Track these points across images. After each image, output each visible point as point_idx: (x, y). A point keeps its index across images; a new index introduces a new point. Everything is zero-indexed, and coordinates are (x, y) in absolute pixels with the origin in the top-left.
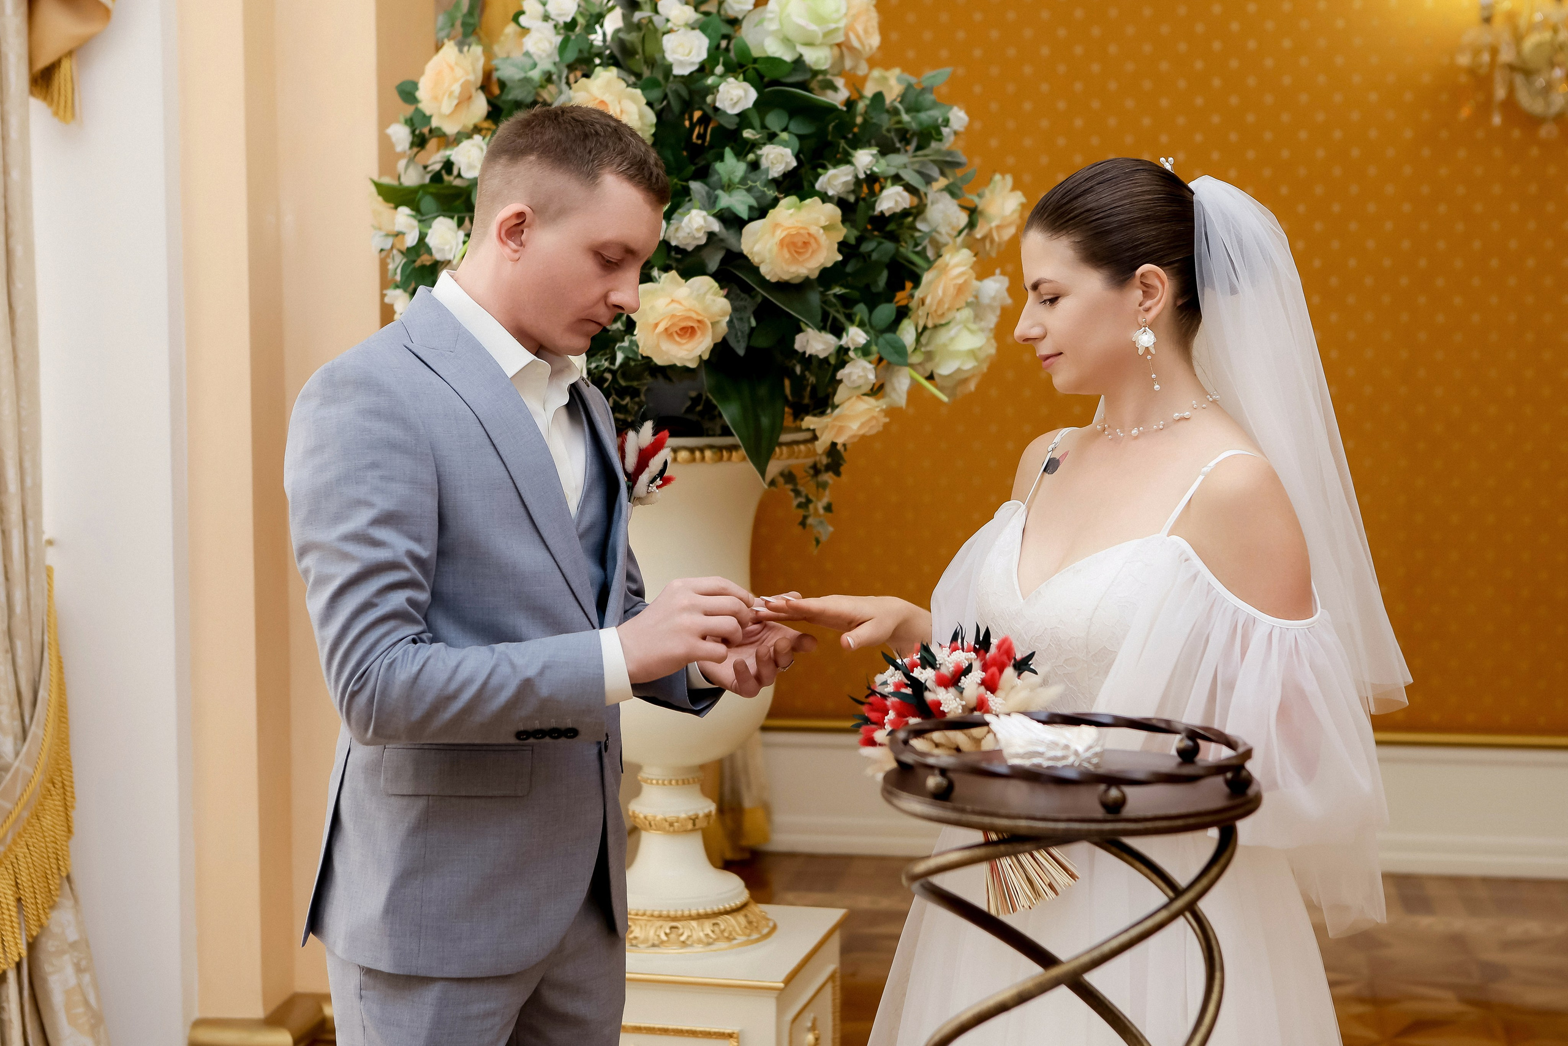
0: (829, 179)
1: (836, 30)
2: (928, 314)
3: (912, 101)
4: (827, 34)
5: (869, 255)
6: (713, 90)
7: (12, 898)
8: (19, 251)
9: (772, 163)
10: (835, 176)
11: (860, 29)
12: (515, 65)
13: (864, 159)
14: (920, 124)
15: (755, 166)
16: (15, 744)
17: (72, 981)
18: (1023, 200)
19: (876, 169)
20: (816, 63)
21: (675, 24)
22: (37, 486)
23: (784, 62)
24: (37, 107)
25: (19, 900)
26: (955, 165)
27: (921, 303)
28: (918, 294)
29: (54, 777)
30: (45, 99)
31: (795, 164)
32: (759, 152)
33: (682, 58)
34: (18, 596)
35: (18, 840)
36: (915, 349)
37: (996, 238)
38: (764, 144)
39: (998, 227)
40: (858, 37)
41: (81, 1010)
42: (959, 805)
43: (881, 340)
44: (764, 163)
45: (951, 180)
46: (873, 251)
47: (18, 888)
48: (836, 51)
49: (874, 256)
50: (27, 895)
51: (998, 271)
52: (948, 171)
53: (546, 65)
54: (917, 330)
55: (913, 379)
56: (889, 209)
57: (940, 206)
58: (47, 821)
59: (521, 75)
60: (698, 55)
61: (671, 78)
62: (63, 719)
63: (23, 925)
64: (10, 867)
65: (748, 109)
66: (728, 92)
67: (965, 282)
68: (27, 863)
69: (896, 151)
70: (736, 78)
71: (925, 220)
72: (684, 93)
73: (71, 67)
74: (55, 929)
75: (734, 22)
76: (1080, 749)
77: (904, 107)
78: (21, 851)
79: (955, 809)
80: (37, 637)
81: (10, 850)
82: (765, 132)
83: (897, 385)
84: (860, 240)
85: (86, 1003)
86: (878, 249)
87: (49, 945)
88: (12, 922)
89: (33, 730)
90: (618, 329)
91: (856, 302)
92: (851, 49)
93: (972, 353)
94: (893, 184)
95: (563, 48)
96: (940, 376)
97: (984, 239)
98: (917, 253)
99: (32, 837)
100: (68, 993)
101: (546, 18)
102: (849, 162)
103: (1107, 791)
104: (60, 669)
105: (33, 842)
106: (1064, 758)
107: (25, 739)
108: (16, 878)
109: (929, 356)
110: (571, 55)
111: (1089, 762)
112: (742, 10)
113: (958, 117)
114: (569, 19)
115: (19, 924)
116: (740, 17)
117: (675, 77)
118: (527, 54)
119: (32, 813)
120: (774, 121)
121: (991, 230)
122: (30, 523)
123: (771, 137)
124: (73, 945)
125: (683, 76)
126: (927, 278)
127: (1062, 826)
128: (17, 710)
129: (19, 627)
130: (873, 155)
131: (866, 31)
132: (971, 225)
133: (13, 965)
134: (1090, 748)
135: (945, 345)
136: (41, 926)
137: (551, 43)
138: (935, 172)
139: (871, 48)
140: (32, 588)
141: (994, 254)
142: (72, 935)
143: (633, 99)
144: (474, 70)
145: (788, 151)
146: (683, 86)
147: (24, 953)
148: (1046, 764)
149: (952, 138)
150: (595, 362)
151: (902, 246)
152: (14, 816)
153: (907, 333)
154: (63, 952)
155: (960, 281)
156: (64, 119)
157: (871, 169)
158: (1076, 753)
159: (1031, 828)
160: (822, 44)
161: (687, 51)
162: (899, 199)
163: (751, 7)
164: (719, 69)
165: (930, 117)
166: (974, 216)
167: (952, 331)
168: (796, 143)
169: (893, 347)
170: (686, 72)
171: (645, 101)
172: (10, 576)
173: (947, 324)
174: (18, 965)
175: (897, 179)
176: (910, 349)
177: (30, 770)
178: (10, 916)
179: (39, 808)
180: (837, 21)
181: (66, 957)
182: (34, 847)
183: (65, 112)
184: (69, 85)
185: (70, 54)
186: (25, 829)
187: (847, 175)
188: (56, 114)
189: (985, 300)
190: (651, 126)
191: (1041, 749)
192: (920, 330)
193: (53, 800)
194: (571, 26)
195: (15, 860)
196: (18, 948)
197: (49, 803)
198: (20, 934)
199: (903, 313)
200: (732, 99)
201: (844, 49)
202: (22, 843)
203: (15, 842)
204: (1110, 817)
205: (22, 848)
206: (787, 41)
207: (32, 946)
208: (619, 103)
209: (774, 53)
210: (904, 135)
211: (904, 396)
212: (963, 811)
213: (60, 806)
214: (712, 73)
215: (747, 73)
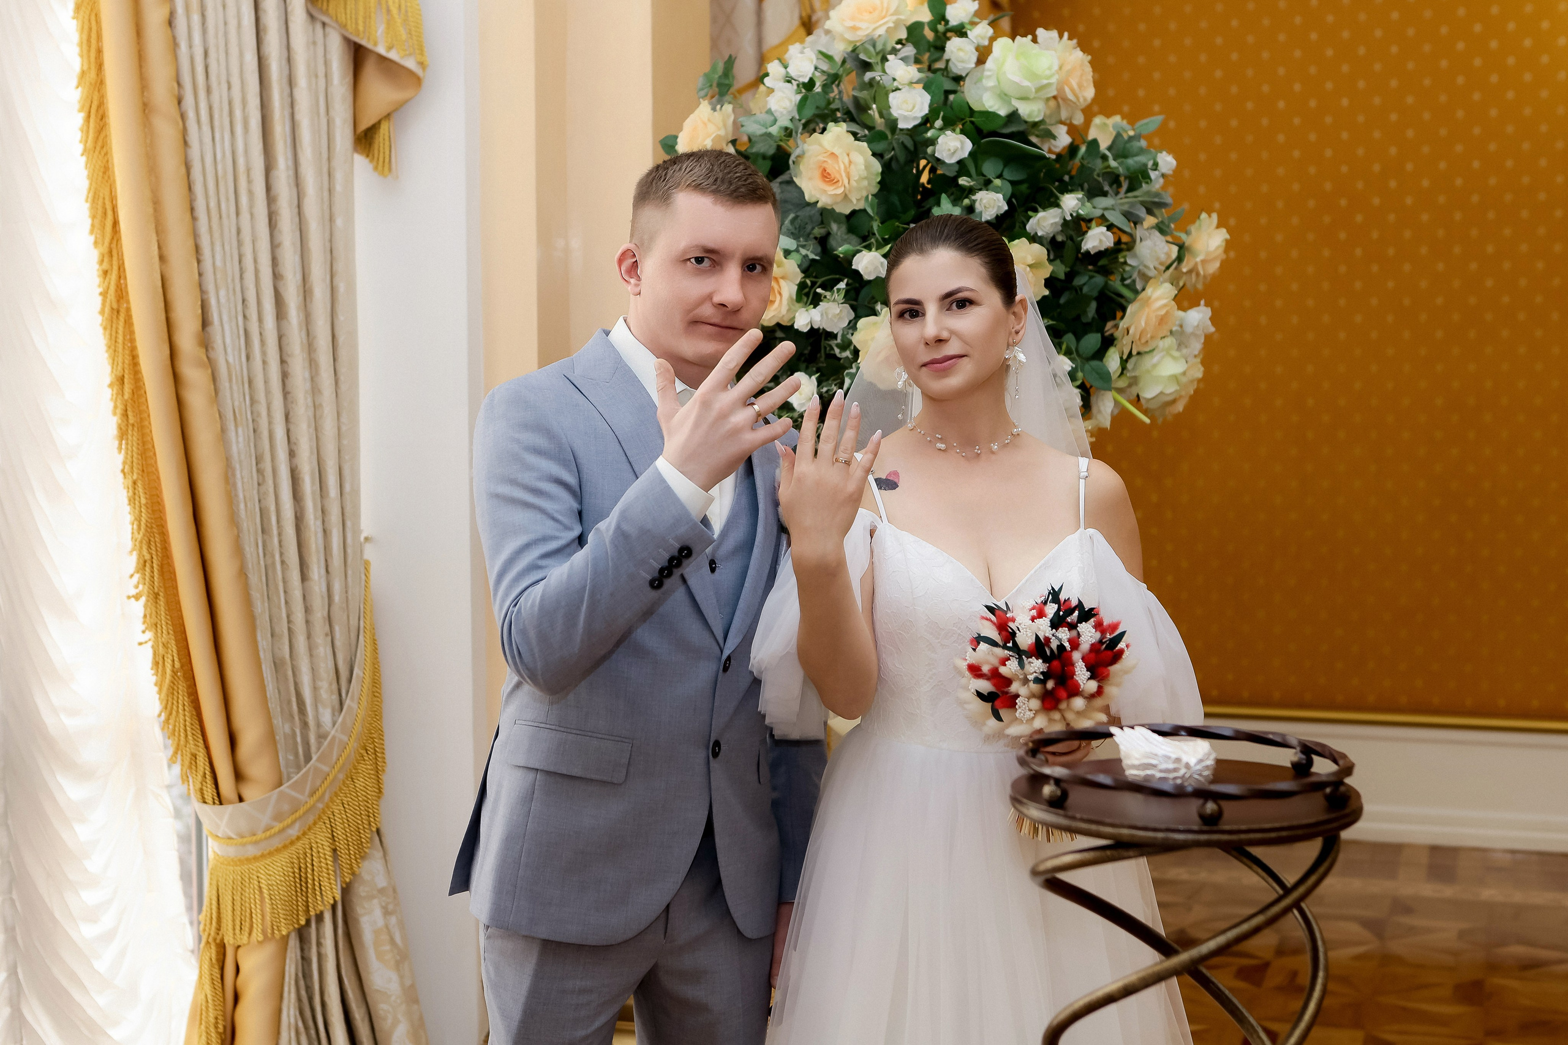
0: (1038, 220)
1: (1049, 85)
2: (1133, 342)
3: (1120, 148)
4: (1039, 89)
5: (1081, 289)
6: (933, 142)
7: (328, 849)
8: (341, 287)
9: (985, 207)
10: (1044, 218)
11: (1074, 83)
12: (757, 122)
13: (1071, 202)
14: (1128, 169)
15: (971, 209)
16: (333, 715)
17: (381, 923)
18: (1228, 237)
19: (1081, 212)
20: (1030, 115)
21: (900, 83)
22: (356, 492)
23: (999, 116)
24: (360, 161)
25: (335, 850)
26: (1161, 205)
27: (1126, 332)
28: (1123, 324)
29: (367, 744)
30: (368, 156)
31: (1006, 208)
32: (973, 198)
33: (906, 114)
34: (337, 587)
35: (335, 798)
36: (1122, 373)
37: (1202, 272)
38: (980, 190)
39: (1203, 262)
40: (1073, 90)
41: (387, 947)
42: (1070, 813)
43: (1087, 367)
44: (978, 207)
45: (1160, 219)
46: (1084, 284)
47: (335, 841)
48: (1052, 103)
49: (1085, 290)
50: (341, 846)
51: (1202, 302)
52: (1156, 211)
53: (784, 122)
54: (1121, 358)
55: (1116, 403)
56: (1094, 247)
57: (1147, 243)
58: (360, 783)
59: (763, 131)
60: (921, 111)
61: (898, 131)
62: (376, 694)
63: (338, 872)
64: (328, 822)
65: (965, 158)
66: (946, 143)
67: (1167, 312)
68: (342, 818)
69: (1105, 194)
70: (954, 131)
71: (1135, 256)
72: (909, 144)
73: (389, 128)
74: (366, 877)
75: (958, 79)
76: (1192, 761)
77: (1113, 155)
78: (337, 808)
79: (1066, 816)
80: (354, 622)
81: (328, 807)
82: (982, 179)
83: (1102, 408)
84: (1071, 275)
85: (392, 941)
86: (1089, 282)
87: (361, 890)
88: (328, 869)
89: (347, 703)
90: (847, 357)
91: (1065, 332)
92: (1065, 100)
93: (1175, 378)
94: (1098, 225)
95: (801, 105)
96: (1145, 399)
97: (1190, 272)
98: (1127, 286)
99: (346, 797)
100: (377, 932)
101: (789, 80)
102: (1058, 206)
103: (1204, 804)
104: (375, 650)
105: (348, 801)
106: (1175, 770)
107: (341, 710)
108: (332, 831)
109: (1134, 381)
110: (809, 112)
111: (1200, 775)
112: (964, 68)
113: (1167, 161)
114: (806, 80)
115: (335, 872)
116: (964, 75)
117: (902, 130)
118: (769, 112)
119: (346, 775)
120: (990, 168)
121: (1196, 264)
122: (349, 524)
123: (987, 184)
124: (382, 891)
125: (908, 130)
126: (1130, 309)
127: (1160, 835)
128: (335, 686)
129: (338, 614)
130: (1078, 199)
131: (1080, 86)
132: (1180, 259)
133: (329, 907)
134: (1201, 761)
135: (1148, 371)
136: (353, 874)
137: (791, 101)
138: (1142, 212)
139: (1085, 100)
140: (349, 579)
141: (1200, 286)
142: (381, 882)
143: (861, 153)
144: (725, 126)
145: (1000, 196)
146: (908, 137)
147: (338, 897)
148: (1158, 775)
149: (1161, 180)
150: (826, 387)
151: (1110, 280)
152: (331, 777)
153: (1112, 361)
154: (373, 897)
155: (1163, 312)
156: (382, 173)
157: (1077, 211)
158: (1187, 766)
159: (1133, 836)
160: (1035, 98)
161: (910, 107)
162: (1104, 239)
163: (973, 65)
164: (939, 123)
165: (1136, 162)
166: (1182, 251)
167: (1156, 358)
168: (1009, 188)
169: (1098, 373)
170: (909, 125)
171: (871, 153)
172: (330, 570)
173: (1152, 351)
174: (334, 907)
175: (1103, 220)
176: (1114, 376)
177: (345, 738)
178: (327, 864)
179: (354, 771)
180: (1052, 76)
181: (375, 901)
182: (349, 805)
183: (383, 166)
184: (387, 143)
185: (388, 116)
186: (341, 789)
187: (1055, 217)
188: (376, 168)
189: (1189, 329)
190: (877, 175)
191: (1154, 762)
192: (1125, 357)
193: (366, 765)
194: (810, 85)
195: (332, 816)
196: (332, 892)
197: (362, 767)
198: (336, 881)
199: (1109, 342)
200: (949, 150)
201: (1060, 100)
202: (338, 801)
203: (332, 800)
204: (1205, 828)
205: (338, 805)
206: (1004, 97)
207: (346, 890)
208: (848, 155)
209: (991, 107)
210: (1115, 180)
211: (1109, 419)
212: (1073, 818)
213: (372, 770)
214: (932, 127)
215: (966, 125)
